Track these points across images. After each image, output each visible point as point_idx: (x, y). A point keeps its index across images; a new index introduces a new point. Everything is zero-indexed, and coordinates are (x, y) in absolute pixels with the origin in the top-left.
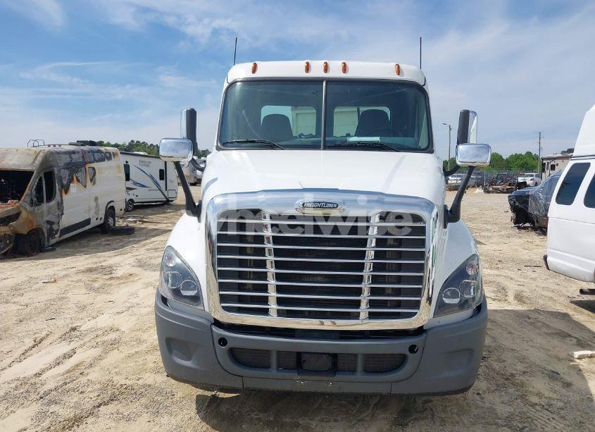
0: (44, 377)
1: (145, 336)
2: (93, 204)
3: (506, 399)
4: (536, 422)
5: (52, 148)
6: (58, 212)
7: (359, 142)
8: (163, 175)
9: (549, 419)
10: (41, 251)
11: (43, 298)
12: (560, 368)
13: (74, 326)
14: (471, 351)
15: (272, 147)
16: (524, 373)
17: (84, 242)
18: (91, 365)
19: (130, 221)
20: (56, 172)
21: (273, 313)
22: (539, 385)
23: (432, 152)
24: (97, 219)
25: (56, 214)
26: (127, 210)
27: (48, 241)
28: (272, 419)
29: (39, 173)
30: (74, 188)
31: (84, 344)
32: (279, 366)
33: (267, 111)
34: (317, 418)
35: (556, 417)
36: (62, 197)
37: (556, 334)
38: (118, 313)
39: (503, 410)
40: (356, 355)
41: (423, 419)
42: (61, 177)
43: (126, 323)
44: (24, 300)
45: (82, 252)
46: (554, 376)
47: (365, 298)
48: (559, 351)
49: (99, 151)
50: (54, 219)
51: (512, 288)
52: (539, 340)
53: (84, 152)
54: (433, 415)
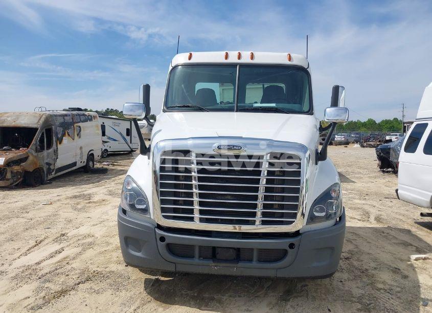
0: (42, 265)
1: (111, 241)
2: (79, 152)
3: (360, 285)
4: (379, 300)
5: (51, 113)
6: (54, 157)
7: (261, 107)
8: (129, 132)
9: (389, 299)
10: (42, 184)
11: (43, 215)
12: (402, 266)
13: (63, 233)
14: (332, 249)
15: (200, 109)
16: (375, 268)
17: (72, 178)
18: (74, 258)
19: (104, 165)
20: (54, 129)
21: (197, 220)
22: (385, 277)
23: (312, 114)
24: (81, 162)
25: (53, 158)
26: (102, 157)
27: (47, 177)
28: (196, 295)
29: (42, 129)
30: (66, 140)
31: (70, 245)
32: (200, 257)
33: (200, 86)
34: (227, 295)
35: (394, 298)
36: (57, 146)
37: (401, 243)
38: (94, 225)
39: (357, 292)
40: (252, 250)
41: (301, 297)
42: (57, 133)
43: (99, 232)
44: (30, 215)
45: (69, 185)
46: (396, 271)
47: (259, 211)
48: (402, 255)
49: (84, 115)
50: (51, 162)
51: (374, 212)
52: (390, 248)
53: (73, 115)
54: (307, 294)
